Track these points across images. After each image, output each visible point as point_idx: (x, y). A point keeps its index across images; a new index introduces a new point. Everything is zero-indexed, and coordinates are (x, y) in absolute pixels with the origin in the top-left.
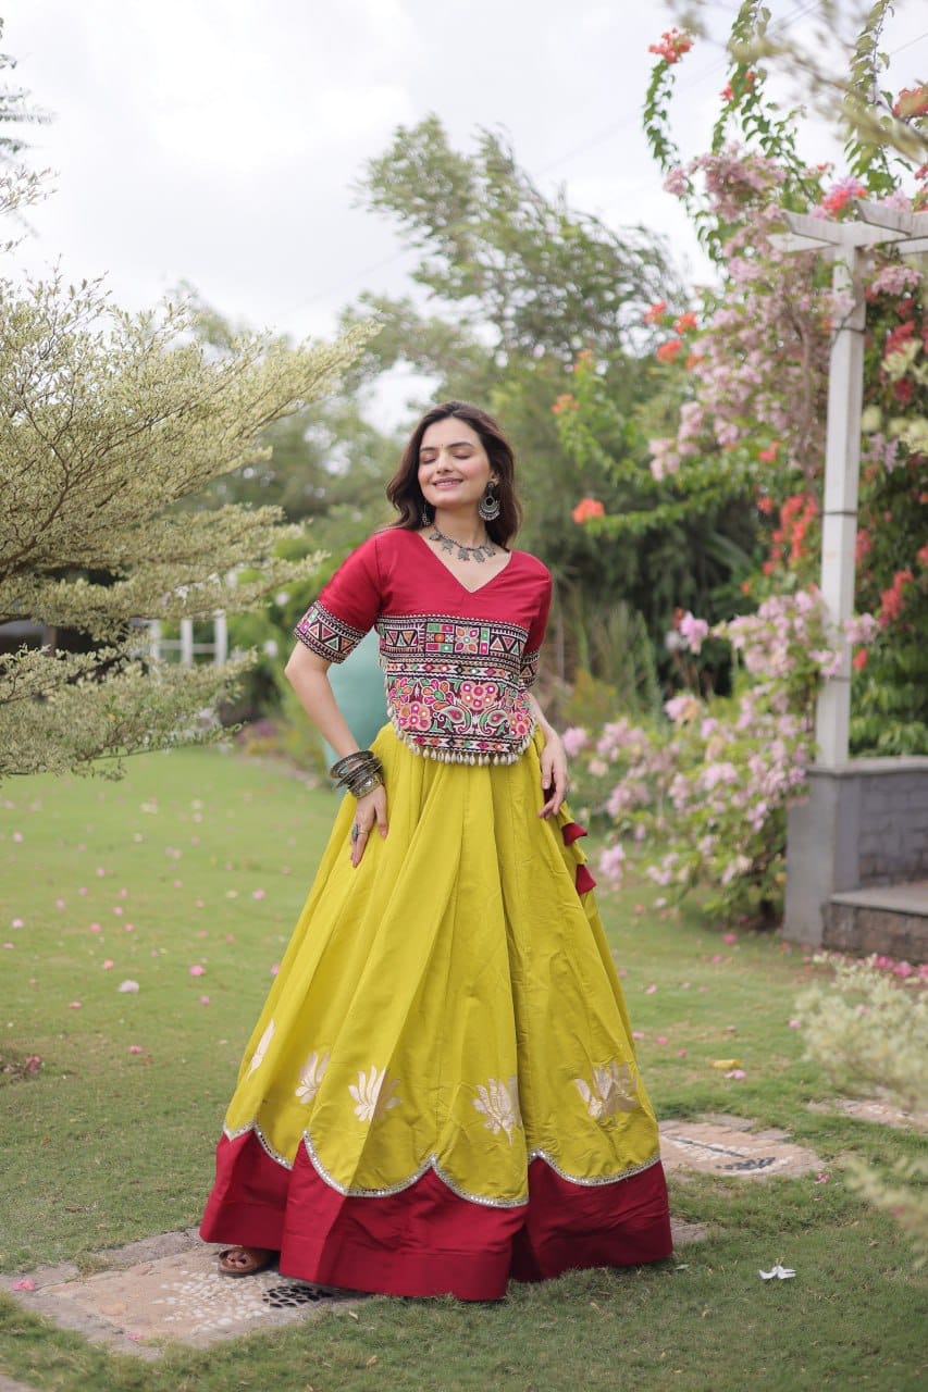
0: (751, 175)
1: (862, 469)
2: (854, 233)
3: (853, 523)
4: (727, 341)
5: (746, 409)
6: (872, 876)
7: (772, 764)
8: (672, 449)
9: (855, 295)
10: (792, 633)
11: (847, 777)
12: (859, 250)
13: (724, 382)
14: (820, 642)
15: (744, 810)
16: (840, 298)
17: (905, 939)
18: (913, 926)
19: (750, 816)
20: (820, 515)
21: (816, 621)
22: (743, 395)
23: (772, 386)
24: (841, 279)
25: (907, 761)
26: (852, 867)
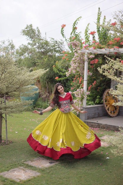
0: (77, 44)
1: (88, 76)
2: (87, 51)
3: (87, 81)
4: (74, 61)
5: (76, 69)
6: (88, 118)
7: (79, 107)
8: (68, 73)
9: (87, 58)
10: (81, 93)
11: (86, 108)
12: (88, 53)
13: (74, 66)
14: (84, 94)
15: (76, 112)
16: (86, 58)
17: (93, 125)
18: (93, 124)
19: (77, 113)
20: (83, 80)
21: (83, 92)
22: (76, 68)
23: (79, 67)
24: (86, 56)
25: (91, 106)
26: (87, 117)
